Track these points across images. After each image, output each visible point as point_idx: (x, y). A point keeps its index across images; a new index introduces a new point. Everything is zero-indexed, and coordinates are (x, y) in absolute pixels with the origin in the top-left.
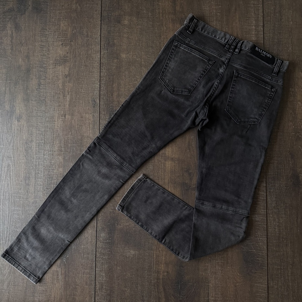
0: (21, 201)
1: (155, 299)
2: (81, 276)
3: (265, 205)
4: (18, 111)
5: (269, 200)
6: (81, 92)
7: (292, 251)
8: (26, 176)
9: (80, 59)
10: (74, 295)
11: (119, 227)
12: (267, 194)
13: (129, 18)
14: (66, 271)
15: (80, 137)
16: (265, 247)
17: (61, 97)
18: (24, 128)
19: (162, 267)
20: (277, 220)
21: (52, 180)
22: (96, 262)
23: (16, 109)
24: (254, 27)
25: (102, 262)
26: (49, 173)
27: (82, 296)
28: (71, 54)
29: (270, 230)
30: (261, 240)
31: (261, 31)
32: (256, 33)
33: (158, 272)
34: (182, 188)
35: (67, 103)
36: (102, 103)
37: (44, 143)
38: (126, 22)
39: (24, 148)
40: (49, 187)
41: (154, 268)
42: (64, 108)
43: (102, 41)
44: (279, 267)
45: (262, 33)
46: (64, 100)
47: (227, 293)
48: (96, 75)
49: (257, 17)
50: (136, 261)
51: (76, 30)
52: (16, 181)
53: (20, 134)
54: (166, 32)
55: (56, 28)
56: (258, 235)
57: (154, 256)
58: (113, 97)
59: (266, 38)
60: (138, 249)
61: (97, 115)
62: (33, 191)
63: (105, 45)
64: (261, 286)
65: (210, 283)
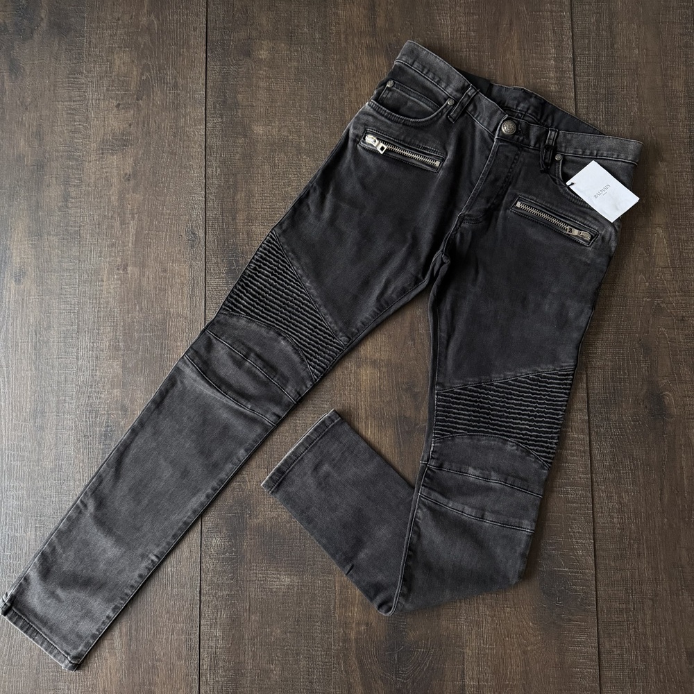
0: (25, 466)
1: (339, 688)
2: (167, 639)
3: (589, 462)
4: (16, 260)
5: (596, 451)
6: (162, 214)
7: (652, 569)
8: (37, 407)
9: (160, 139)
10: (150, 684)
11: (254, 522)
12: (592, 437)
13: (271, 45)
14: (131, 627)
15: (160, 316)
16: (591, 561)
17: (117, 224)
18: (31, 298)
19: (355, 613)
20: (615, 497)
21: (96, 417)
22: (202, 604)
23: (12, 254)
24: (552, 62)
25: (216, 606)
26: (89, 400)
27: (169, 687)
28: (137, 128)
29: (600, 521)
30: (581, 543)
31: (569, 71)
32: (558, 75)
33: (345, 623)
34: (398, 430)
35: (131, 239)
36: (210, 237)
37: (78, 332)
38: (264, 54)
39: (30, 344)
40: (90, 432)
41: (337, 616)
42: (124, 251)
43: (209, 96)
44: (624, 606)
45: (572, 76)
46: (122, 231)
47: (506, 670)
48: (197, 174)
49: (560, 41)
50: (295, 599)
51: (150, 72)
52: (12, 420)
53: (22, 311)
54: (354, 76)
55: (104, 68)
56: (574, 532)
57: (335, 587)
58: (236, 222)
59: (580, 86)
60: (298, 571)
61: (199, 264)
62: (53, 442)
63: (216, 106)
64: (584, 650)
65: (467, 646)
